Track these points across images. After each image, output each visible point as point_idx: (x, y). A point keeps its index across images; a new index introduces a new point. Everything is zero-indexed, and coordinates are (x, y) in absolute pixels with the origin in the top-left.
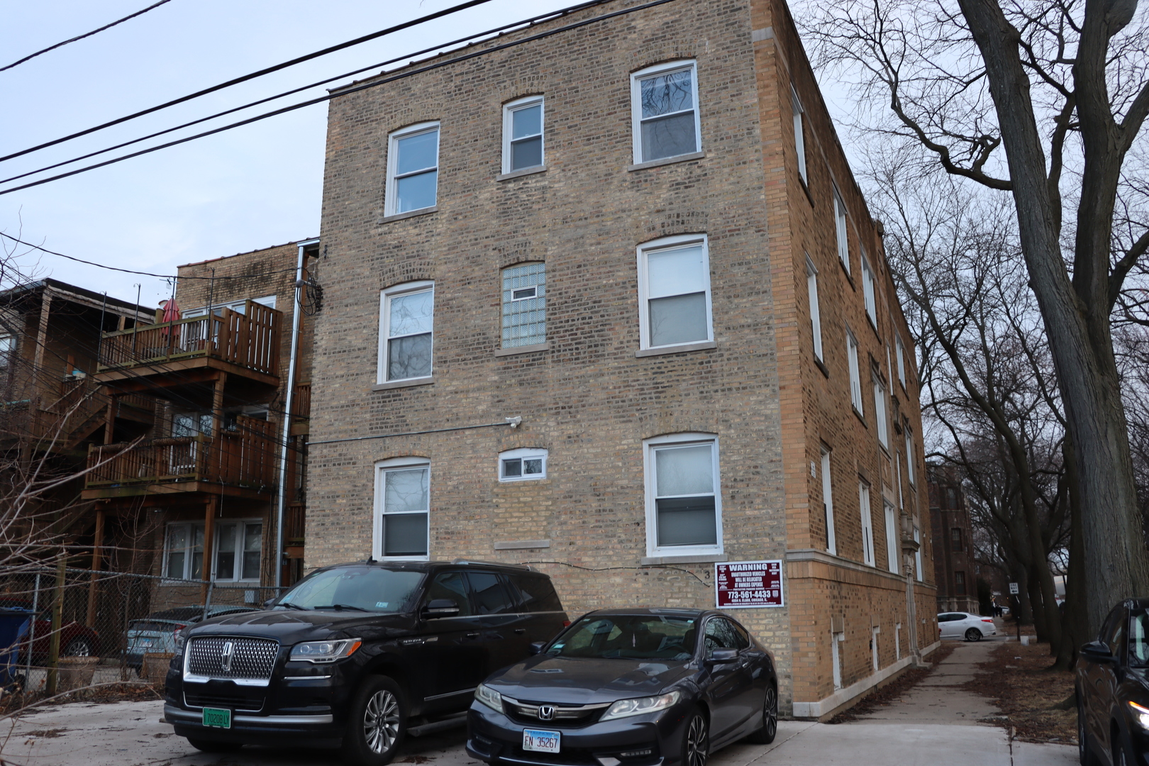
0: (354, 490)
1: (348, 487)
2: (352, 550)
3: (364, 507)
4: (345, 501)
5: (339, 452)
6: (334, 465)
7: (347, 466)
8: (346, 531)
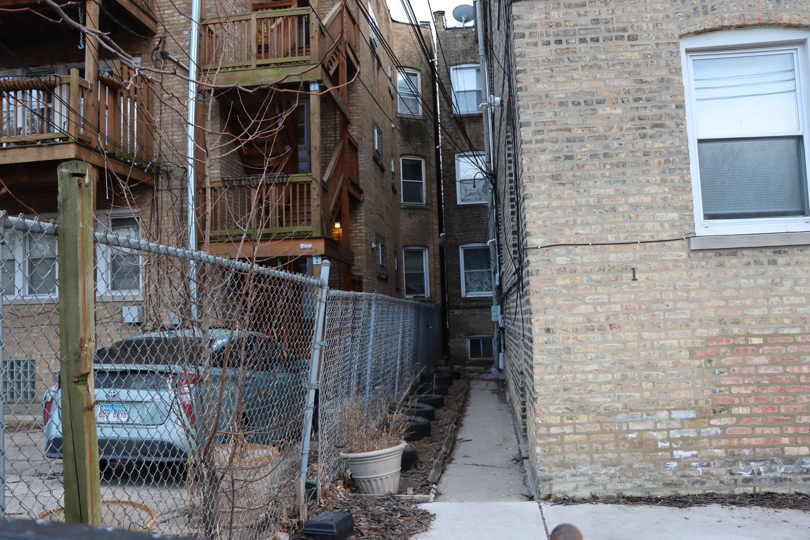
0: (639, 90)
1: (624, 83)
2: (649, 207)
3: (671, 124)
4: (618, 111)
5: (591, 16)
6: (583, 41)
7: (614, 43)
8: (629, 171)
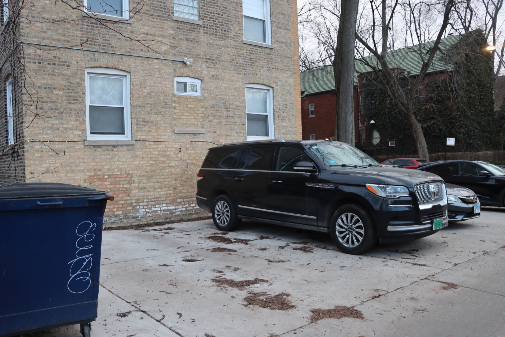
0: (69, 86)
1: (64, 83)
2: (71, 129)
3: (79, 99)
4: (61, 93)
5: (53, 55)
6: (49, 64)
7: (61, 67)
8: (64, 115)
